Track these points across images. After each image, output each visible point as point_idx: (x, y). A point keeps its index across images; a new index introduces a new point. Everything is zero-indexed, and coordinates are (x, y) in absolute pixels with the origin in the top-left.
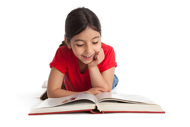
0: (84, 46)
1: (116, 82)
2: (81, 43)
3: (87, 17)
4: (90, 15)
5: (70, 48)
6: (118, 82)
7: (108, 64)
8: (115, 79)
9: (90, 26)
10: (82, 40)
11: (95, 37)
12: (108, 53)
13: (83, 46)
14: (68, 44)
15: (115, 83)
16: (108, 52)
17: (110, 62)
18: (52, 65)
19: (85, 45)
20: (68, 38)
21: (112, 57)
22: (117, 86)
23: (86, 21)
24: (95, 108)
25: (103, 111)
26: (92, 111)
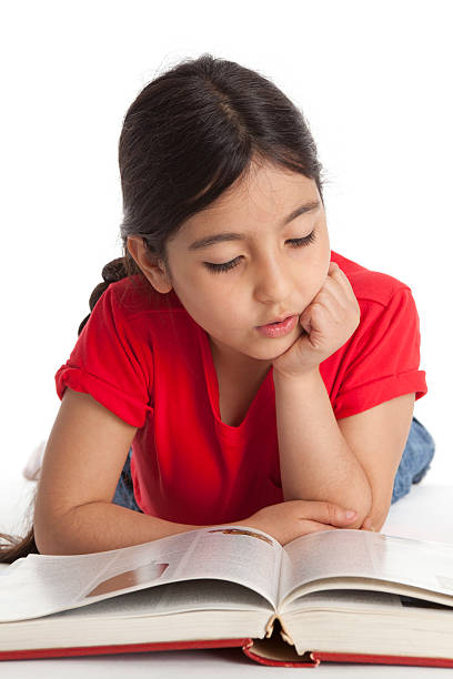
0: (246, 267)
1: (422, 456)
2: (228, 251)
3: (240, 105)
4: (251, 93)
5: (163, 289)
6: (431, 457)
7: (380, 375)
8: (416, 447)
9: (267, 153)
10: (231, 237)
11: (296, 208)
12: (382, 315)
13: (240, 267)
14: (152, 271)
15: (414, 466)
16: (386, 309)
17: (393, 368)
18: (69, 380)
19: (252, 257)
20: (148, 237)
21: (405, 338)
22: (426, 481)
23: (243, 129)
24: (271, 630)
25: (316, 654)
26: (252, 650)
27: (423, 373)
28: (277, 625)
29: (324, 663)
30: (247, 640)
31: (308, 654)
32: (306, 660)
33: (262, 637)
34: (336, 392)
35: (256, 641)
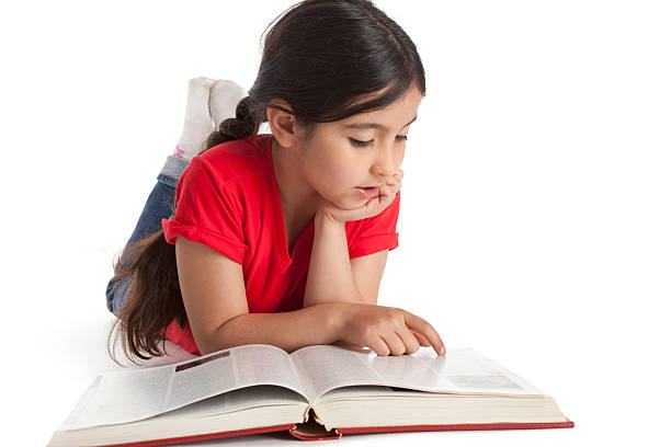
24: (307, 417)
25: (339, 430)
26: (295, 432)
27: (397, 235)
28: (312, 413)
29: (344, 435)
30: (292, 425)
31: (334, 430)
32: (333, 435)
33: (302, 422)
34: (354, 237)
35: (298, 425)
